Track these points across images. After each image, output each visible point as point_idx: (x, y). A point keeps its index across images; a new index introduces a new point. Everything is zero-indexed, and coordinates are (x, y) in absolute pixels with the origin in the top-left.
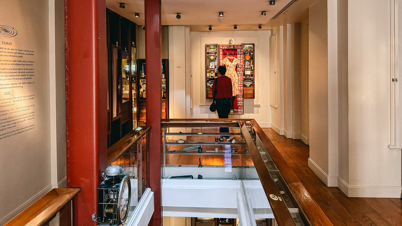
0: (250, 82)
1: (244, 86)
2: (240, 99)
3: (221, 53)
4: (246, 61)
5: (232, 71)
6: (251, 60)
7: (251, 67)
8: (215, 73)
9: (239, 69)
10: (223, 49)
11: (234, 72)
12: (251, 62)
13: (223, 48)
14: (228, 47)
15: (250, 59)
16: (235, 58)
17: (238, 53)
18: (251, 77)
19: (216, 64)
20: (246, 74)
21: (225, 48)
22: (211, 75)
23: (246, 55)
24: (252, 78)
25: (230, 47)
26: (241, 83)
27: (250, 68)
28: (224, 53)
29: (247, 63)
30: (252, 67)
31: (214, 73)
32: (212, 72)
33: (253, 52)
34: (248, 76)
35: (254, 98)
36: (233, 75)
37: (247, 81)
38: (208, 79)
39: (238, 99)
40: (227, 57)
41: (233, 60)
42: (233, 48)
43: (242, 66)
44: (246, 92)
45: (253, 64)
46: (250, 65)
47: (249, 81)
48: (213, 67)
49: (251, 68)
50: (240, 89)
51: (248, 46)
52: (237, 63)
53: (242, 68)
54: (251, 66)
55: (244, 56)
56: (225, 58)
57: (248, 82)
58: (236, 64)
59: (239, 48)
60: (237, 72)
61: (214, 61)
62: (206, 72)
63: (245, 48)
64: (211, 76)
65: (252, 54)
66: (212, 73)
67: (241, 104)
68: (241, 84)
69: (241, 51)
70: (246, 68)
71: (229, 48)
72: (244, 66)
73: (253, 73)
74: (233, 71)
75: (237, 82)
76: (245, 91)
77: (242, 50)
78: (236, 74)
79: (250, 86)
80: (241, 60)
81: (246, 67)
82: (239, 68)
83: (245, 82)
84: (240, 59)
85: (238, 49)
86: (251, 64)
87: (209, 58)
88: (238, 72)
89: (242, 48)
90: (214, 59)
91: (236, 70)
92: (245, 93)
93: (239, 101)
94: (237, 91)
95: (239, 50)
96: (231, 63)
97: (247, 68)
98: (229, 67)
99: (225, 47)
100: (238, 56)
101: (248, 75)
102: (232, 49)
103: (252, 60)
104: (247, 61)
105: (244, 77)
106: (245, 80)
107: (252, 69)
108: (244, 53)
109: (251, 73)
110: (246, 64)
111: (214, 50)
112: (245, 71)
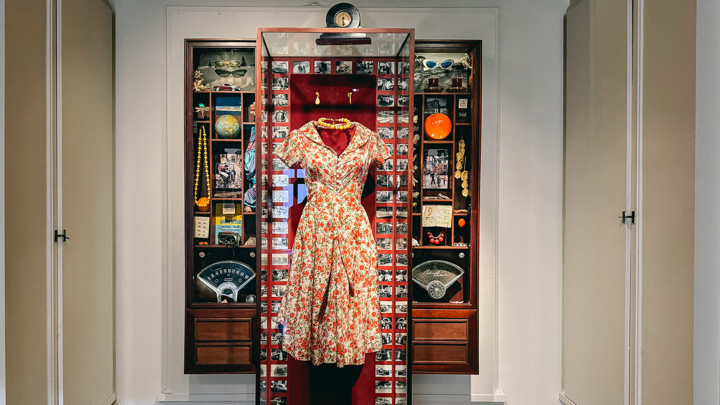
0: (446, 274)
1: (417, 293)
2: (388, 368)
3: (281, 100)
4: (430, 151)
5: (337, 207)
6: (457, 141)
7: (459, 181)
8: (245, 216)
9: (385, 193)
10: (294, 77)
11: (354, 213)
12: (460, 156)
13: (296, 70)
14: (324, 66)
15: (449, 137)
16: (359, 127)
17: (383, 102)
18: (457, 240)
19: (251, 166)
20: (426, 223)
21: (308, 71)
22: (221, 225)
23: (427, 115)
24: (462, 245)
25: (333, 68)
26: (399, 278)
27: (447, 192)
28: (298, 102)
29: (434, 161)
30: (464, 185)
31: (239, 218)
32: (226, 211)
33: (474, 93)
34: (441, 237)
35: (472, 367)
36: (346, 234)
37: (431, 267)
38: (202, 255)
39: (378, 367)
40: (311, 123)
41: (348, 134)
42: (350, 71)
43: (404, 176)
44: (429, 333)
45: (473, 164)
46: (450, 172)
47: (441, 267)
48: (238, 182)
49: (459, 189)
50: (390, 311)
51: (439, 59)
52: (375, 155)
53: (403, 188)
54: (457, 175)
55: (415, 118)
56: (303, 129)
57: (437, 273)
58: (365, 158)
59: (388, 69)
60: (372, 216)
61: (238, 145)
62: (192, 212)
63: (426, 69)
64: (221, 236)
65: (463, 104)
66: (229, 219)
67: (397, 400)
68: (395, 283)
69: (397, 90)
70: (428, 192)
71: (329, 72)
72: (418, 175)
73: (467, 218)
74: (345, 206)
75: (373, 271)
76: (419, 327)
77: (404, 85)
78: (365, 225)
79: (452, 291)
80: (396, 141)
81: (427, 182)
82: (385, 188)
83: (423, 269)
84: (391, 134)
85: (382, 76)
86: (459, 166)
87: (207, 126)
88: (380, 214)
89: (405, 69)
90: (238, 136)
91: (368, 200)
92: (417, 339)
93: (383, 382)
94: (373, 331)
95: (388, 85)
96: (331, 156)
97: (434, 192)
98: (319, 185)
99: (305, 64)
100: (379, 119)
101: (436, 230)
102: (347, 75)
103: (462, 145)
104: (435, 151)
105: (415, 242)
106: (417, 258)
107: (465, 193)
108: (418, 100)
109: (456, 219)
110: (429, 167)
111: (239, 80)
112: (418, 209)
